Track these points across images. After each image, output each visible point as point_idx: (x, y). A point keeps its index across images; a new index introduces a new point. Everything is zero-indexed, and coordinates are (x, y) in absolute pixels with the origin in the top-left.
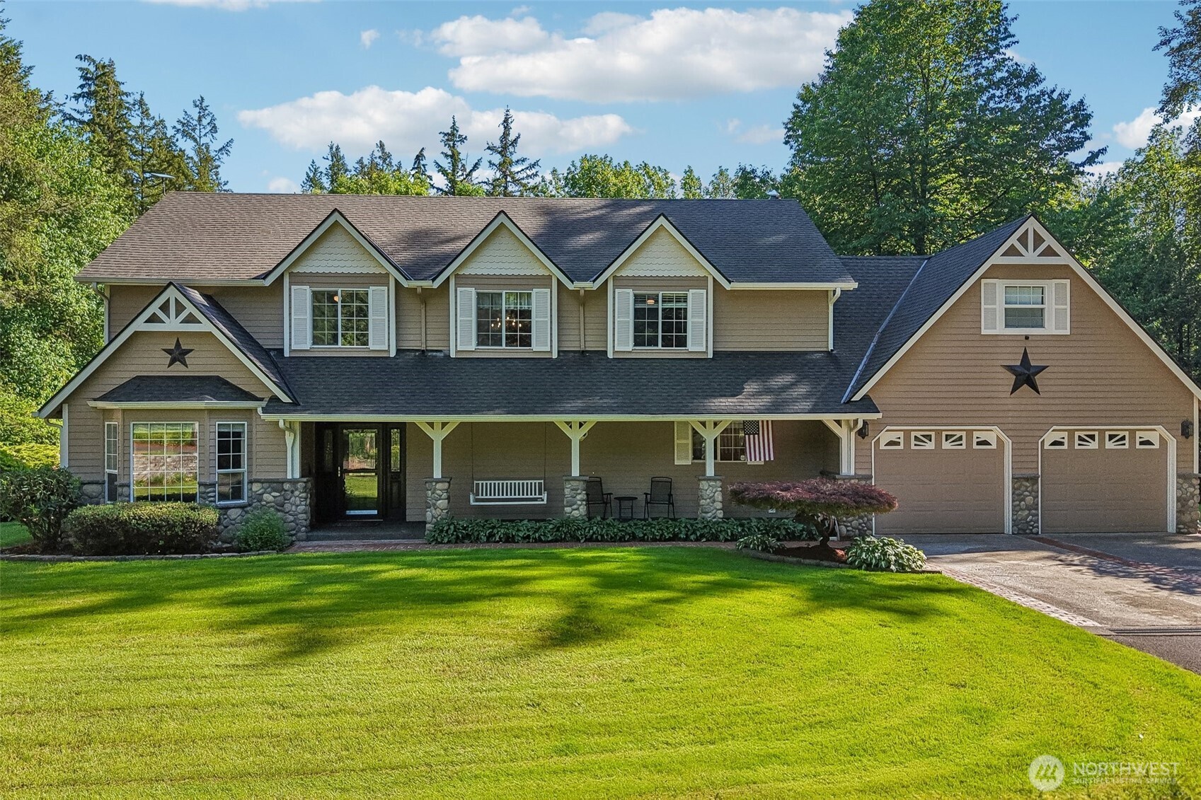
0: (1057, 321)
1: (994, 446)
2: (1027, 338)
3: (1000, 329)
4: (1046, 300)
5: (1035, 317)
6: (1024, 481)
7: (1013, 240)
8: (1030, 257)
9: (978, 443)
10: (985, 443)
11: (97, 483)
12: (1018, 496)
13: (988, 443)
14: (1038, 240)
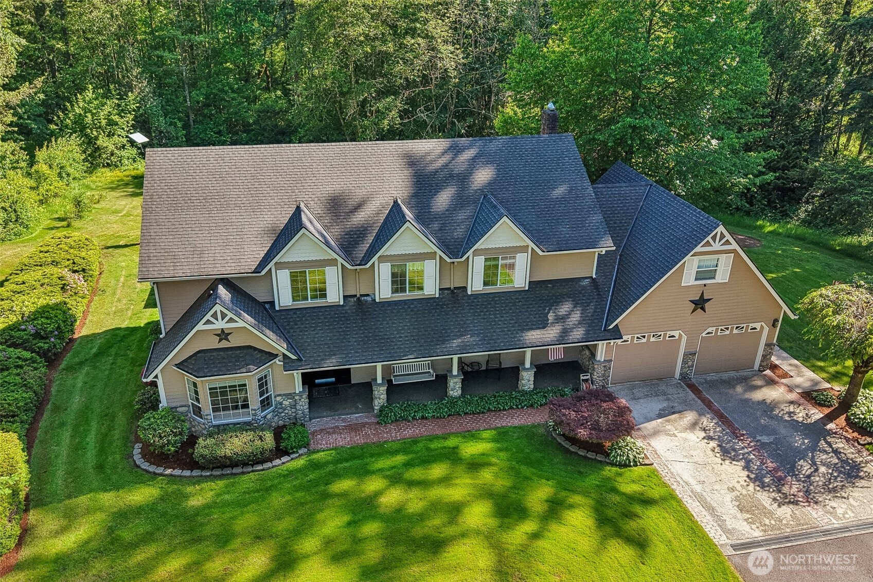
0: (723, 276)
1: (677, 338)
2: (705, 285)
3: (692, 282)
4: (719, 265)
5: (711, 274)
6: (689, 355)
7: (709, 238)
8: (717, 246)
9: (669, 337)
10: (673, 336)
11: (185, 406)
12: (684, 362)
13: (674, 337)
14: (722, 236)
